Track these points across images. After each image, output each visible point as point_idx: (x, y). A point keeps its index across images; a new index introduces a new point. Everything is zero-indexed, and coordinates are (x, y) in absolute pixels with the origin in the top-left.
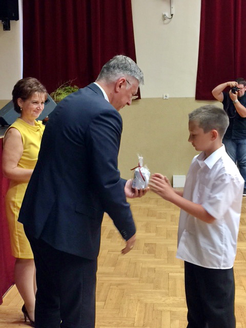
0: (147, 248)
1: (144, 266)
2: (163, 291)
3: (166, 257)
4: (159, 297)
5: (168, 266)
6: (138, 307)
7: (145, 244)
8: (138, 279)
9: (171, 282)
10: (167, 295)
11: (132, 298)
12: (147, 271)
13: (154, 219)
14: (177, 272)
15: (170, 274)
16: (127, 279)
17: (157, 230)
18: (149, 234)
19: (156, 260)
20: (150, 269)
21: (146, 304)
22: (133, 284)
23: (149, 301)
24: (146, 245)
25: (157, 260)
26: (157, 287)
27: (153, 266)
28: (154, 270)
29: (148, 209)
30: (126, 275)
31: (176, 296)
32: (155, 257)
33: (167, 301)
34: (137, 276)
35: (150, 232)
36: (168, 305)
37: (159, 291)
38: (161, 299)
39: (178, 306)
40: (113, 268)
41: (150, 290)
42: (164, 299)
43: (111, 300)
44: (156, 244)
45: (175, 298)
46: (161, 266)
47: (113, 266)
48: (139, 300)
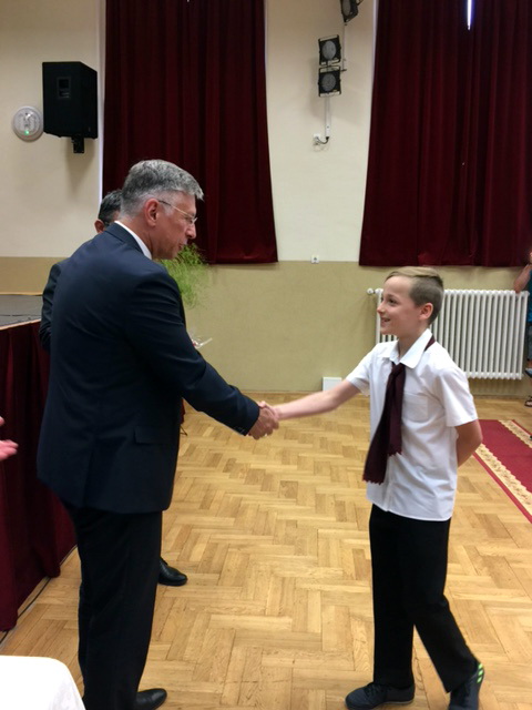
0: (284, 489)
1: (279, 517)
2: (310, 557)
3: (314, 503)
4: (304, 567)
5: (317, 518)
6: (271, 584)
7: (282, 482)
8: (271, 537)
9: (321, 544)
10: (316, 564)
11: (262, 568)
12: (284, 525)
13: (294, 444)
14: (330, 528)
15: (320, 531)
16: (254, 537)
17: (299, 461)
18: (287, 467)
19: (298, 507)
20: (288, 522)
21: (284, 579)
22: (262, 546)
23: (288, 574)
24: (284, 484)
25: (301, 507)
26: (300, 552)
27: (292, 518)
28: (295, 523)
30: (254, 533)
31: (329, 566)
32: (297, 503)
33: (317, 574)
34: (269, 533)
35: (289, 464)
36: (318, 581)
37: (302, 557)
38: (306, 571)
40: (233, 520)
41: (289, 557)
42: (310, 570)
43: (229, 570)
44: (297, 482)
45: (327, 569)
46: (306, 518)
47: (232, 516)
48: (272, 572)
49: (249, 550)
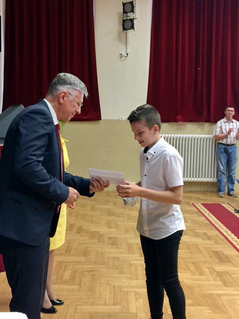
0: (110, 241)
1: (109, 256)
2: (128, 275)
3: (127, 248)
4: (125, 280)
5: (129, 256)
6: (108, 289)
8: (106, 266)
9: (133, 268)
10: (131, 279)
11: (102, 282)
12: (112, 260)
13: (114, 218)
14: (136, 260)
15: (131, 262)
16: (96, 266)
17: (117, 227)
18: (111, 230)
19: (118, 250)
20: (114, 258)
21: (114, 287)
22: (102, 270)
23: (116, 284)
24: (110, 238)
25: (120, 250)
26: (121, 273)
27: (116, 256)
28: (118, 259)
29: (108, 209)
30: (96, 263)
31: (138, 279)
32: (118, 248)
33: (132, 284)
34: (104, 264)
35: (112, 228)
36: (133, 287)
37: (124, 275)
38: (126, 283)
39: (141, 287)
40: (84, 258)
41: (117, 275)
42: (128, 282)
43: (84, 283)
44: (117, 238)
45: (137, 281)
46: (124, 255)
47: (83, 256)
48: (108, 284)
49: (94, 273)
